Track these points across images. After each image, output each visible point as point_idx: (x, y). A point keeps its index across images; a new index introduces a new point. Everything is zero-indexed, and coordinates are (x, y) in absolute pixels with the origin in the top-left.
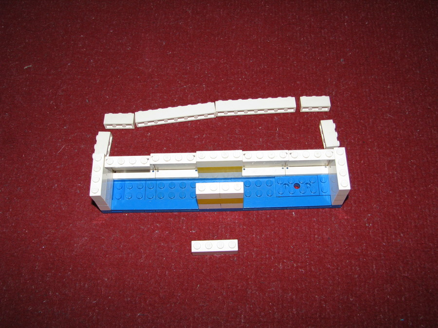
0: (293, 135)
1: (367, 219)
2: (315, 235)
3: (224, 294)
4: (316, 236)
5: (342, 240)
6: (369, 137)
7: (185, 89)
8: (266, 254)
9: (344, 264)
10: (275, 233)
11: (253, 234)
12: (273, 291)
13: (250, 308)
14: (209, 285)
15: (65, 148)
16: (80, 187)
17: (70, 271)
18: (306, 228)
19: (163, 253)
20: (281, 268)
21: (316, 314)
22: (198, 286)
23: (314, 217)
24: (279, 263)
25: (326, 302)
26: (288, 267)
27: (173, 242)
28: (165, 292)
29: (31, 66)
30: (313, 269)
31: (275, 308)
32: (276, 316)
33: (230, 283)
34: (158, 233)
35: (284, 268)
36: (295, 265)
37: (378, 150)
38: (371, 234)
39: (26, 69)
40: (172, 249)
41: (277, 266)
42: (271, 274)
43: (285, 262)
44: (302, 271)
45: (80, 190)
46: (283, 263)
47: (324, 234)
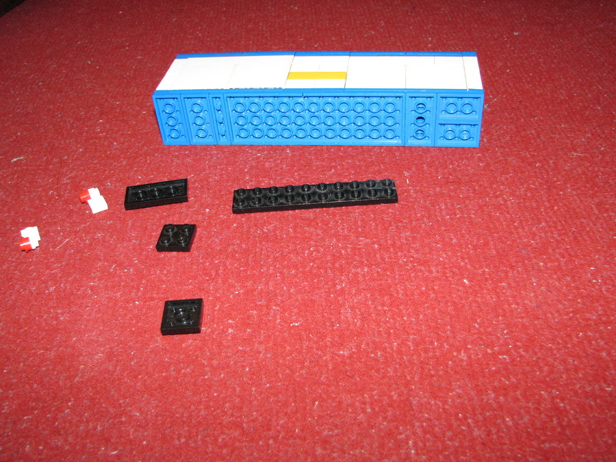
0: (438, 189)
1: (592, 275)
2: (510, 305)
3: (369, 410)
5: (560, 306)
6: (555, 179)
9: (575, 339)
10: (440, 311)
12: (459, 396)
13: (422, 426)
14: (337, 400)
15: (69, 241)
17: (68, 408)
19: (244, 361)
20: (465, 358)
21: (552, 421)
22: (317, 403)
23: (501, 282)
24: (459, 351)
25: (563, 399)
26: (477, 355)
27: (260, 343)
28: (253, 421)
29: (22, 158)
30: (523, 353)
31: (470, 421)
32: (476, 432)
33: (375, 392)
34: (231, 333)
35: (469, 357)
36: (489, 351)
37: (575, 193)
38: (605, 293)
39: (15, 162)
40: (260, 353)
41: (457, 356)
42: (449, 370)
43: (470, 349)
44: (505, 358)
45: (92, 291)
46: (467, 350)
47: (526, 302)
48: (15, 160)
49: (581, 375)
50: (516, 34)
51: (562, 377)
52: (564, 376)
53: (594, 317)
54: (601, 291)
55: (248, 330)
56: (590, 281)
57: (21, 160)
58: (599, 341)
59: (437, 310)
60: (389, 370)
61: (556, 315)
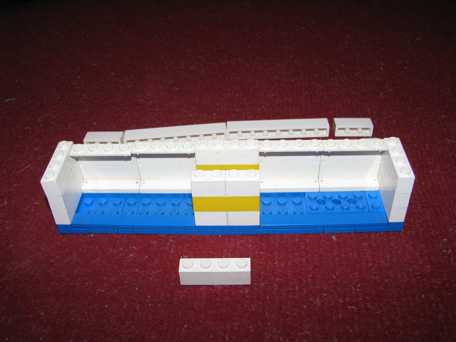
1: (443, 245)
2: (367, 262)
4: (370, 264)
5: (411, 269)
7: (191, 117)
8: (294, 287)
9: (418, 299)
10: (307, 260)
11: (274, 262)
14: (203, 325)
15: (30, 167)
16: (36, 206)
18: (353, 254)
20: (319, 305)
22: (186, 326)
23: (364, 242)
26: (330, 302)
27: (153, 269)
30: (370, 306)
34: (132, 257)
35: (323, 304)
36: (341, 301)
37: (442, 172)
38: (452, 262)
39: (8, 102)
40: (150, 277)
41: (312, 301)
42: (303, 313)
43: (325, 297)
44: (353, 309)
45: (35, 209)
46: (322, 297)
47: (382, 262)
48: (8, 100)
49: (417, 333)
50: (418, 39)
51: (399, 333)
52: (401, 332)
53: (439, 283)
54: (449, 261)
55: (146, 257)
56: (442, 250)
57: (12, 101)
58: (440, 304)
59: (304, 259)
60: (252, 305)
61: (405, 276)
